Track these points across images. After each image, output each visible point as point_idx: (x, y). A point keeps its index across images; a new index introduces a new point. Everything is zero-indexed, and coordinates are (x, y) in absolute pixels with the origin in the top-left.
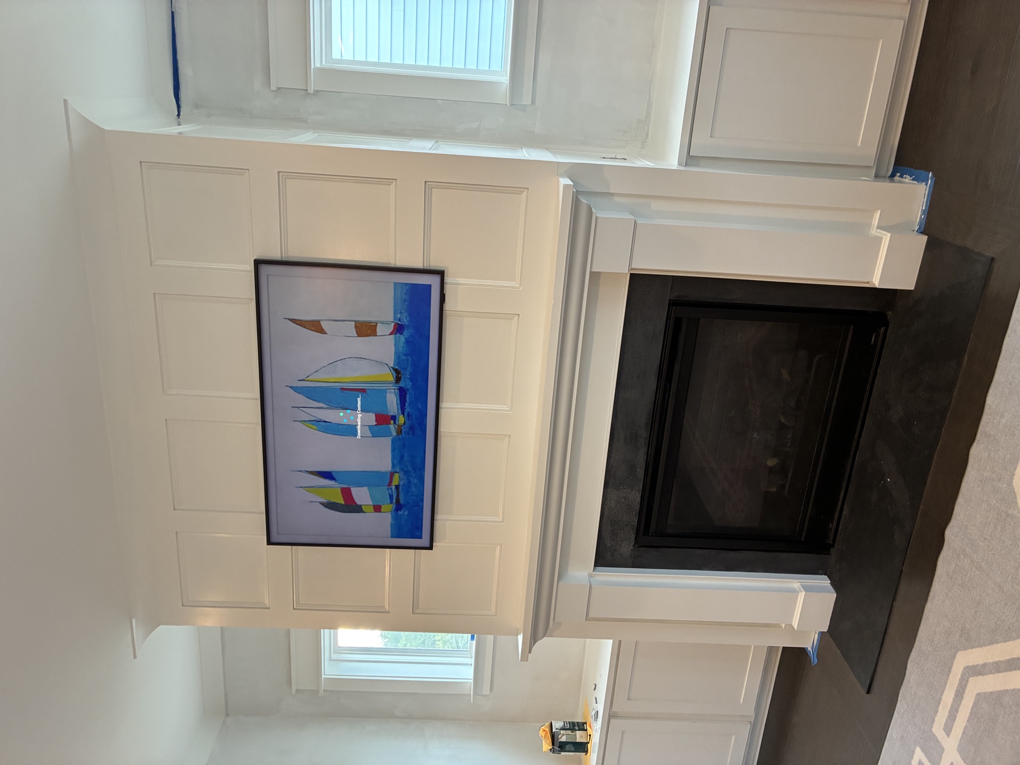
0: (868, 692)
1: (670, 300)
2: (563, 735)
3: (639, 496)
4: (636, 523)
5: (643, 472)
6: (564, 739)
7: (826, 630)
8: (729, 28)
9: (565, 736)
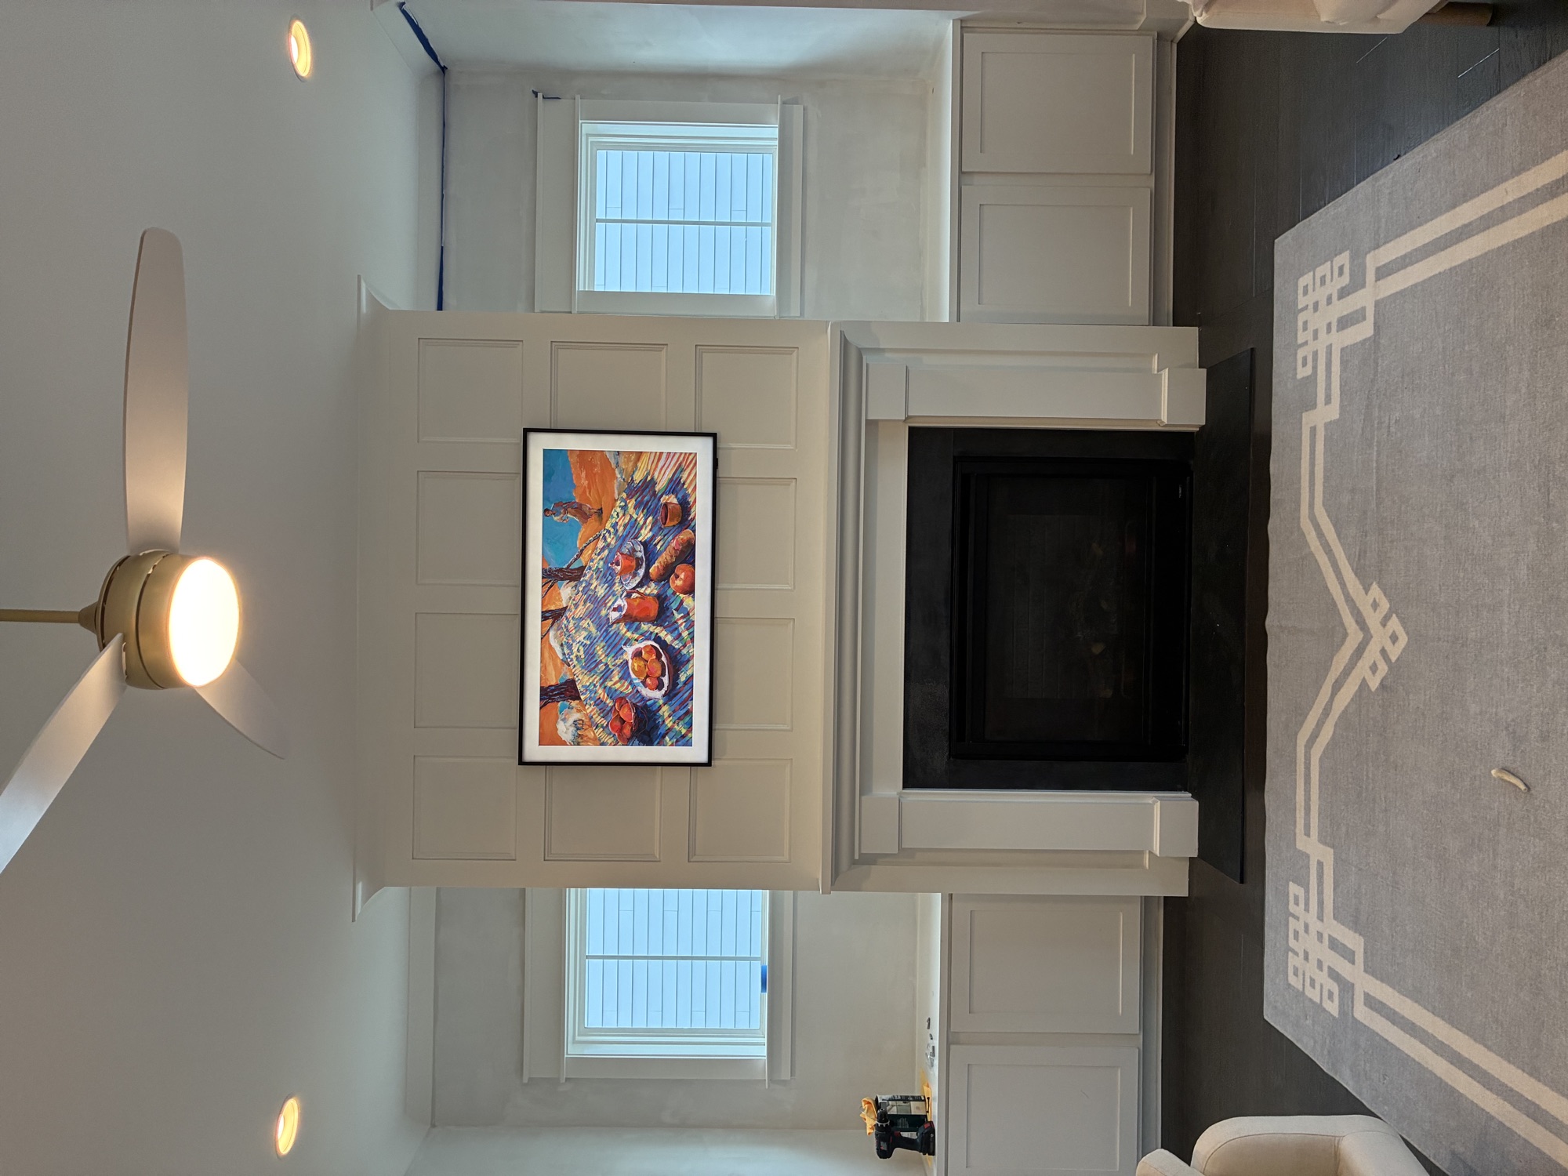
0: (1242, 881)
1: (954, 457)
2: (893, 1106)
3: (947, 691)
4: (947, 727)
5: (948, 660)
6: (894, 1111)
7: (1195, 855)
8: (983, 205)
9: (895, 1108)
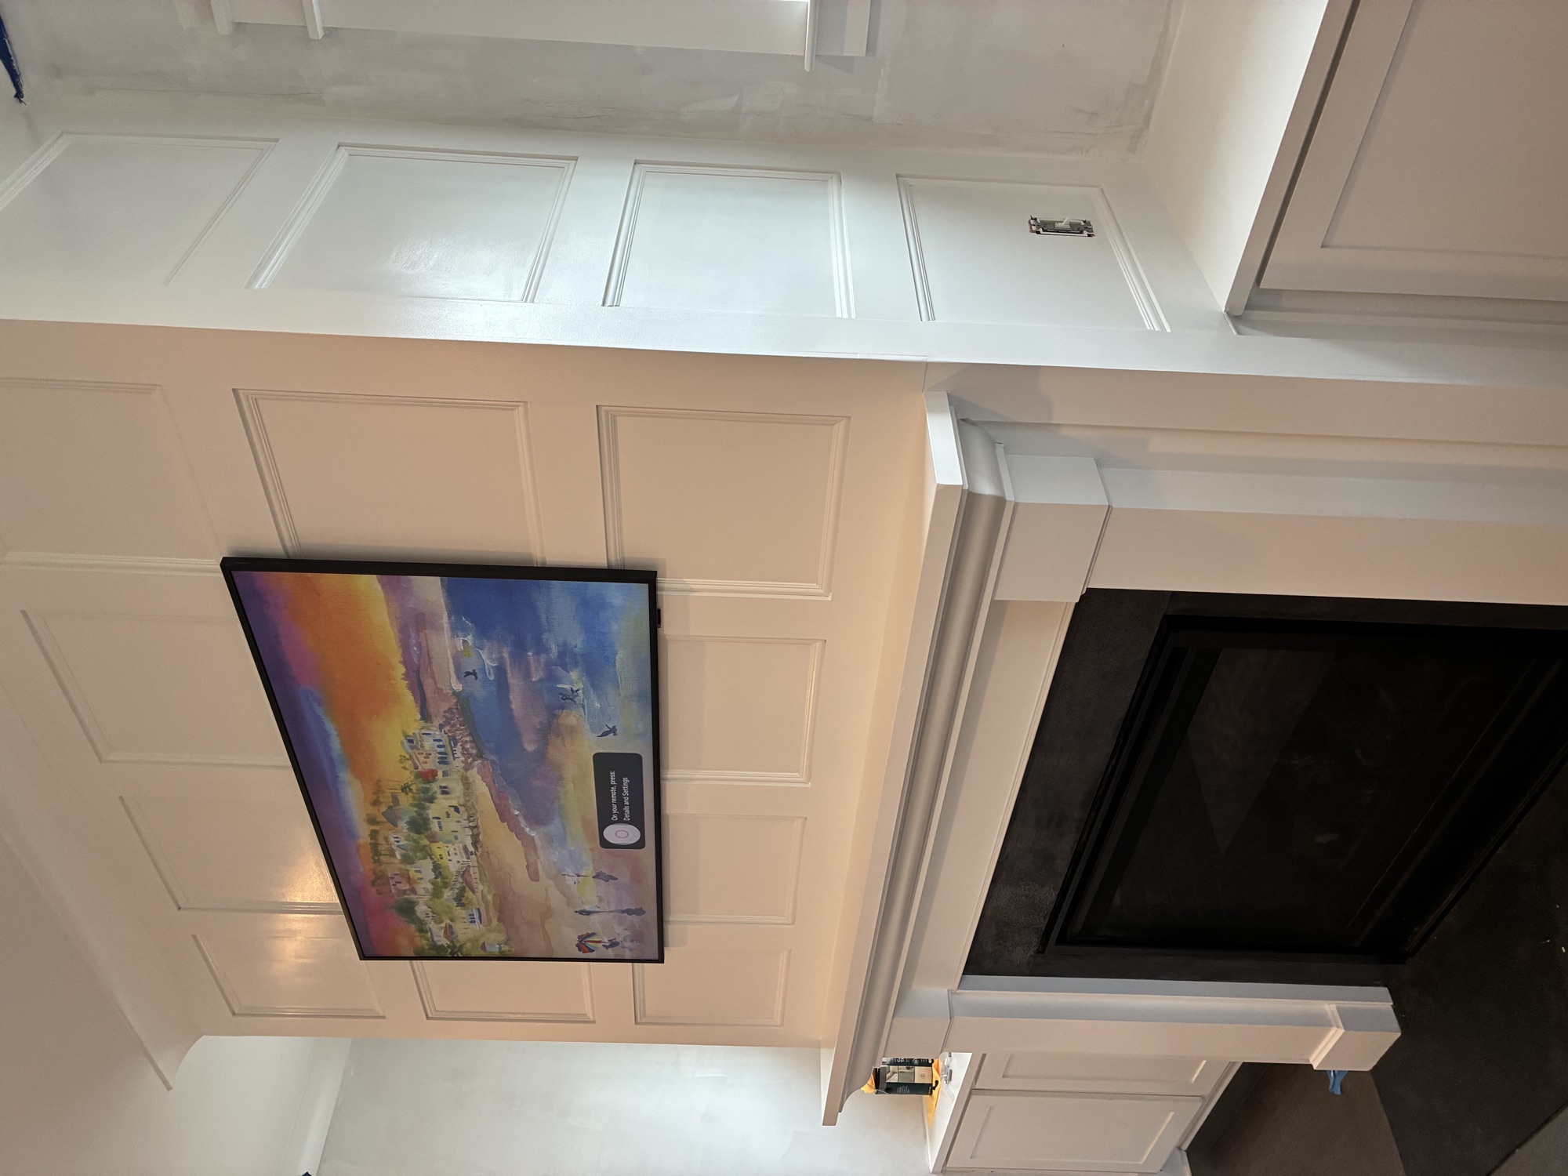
1: (1166, 615)
2: (894, 1073)
3: (1055, 894)
5: (1067, 864)
6: (895, 1079)
9: (896, 1076)
